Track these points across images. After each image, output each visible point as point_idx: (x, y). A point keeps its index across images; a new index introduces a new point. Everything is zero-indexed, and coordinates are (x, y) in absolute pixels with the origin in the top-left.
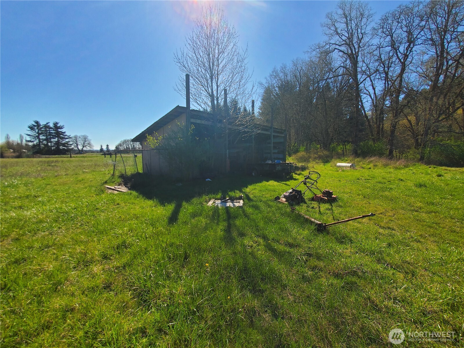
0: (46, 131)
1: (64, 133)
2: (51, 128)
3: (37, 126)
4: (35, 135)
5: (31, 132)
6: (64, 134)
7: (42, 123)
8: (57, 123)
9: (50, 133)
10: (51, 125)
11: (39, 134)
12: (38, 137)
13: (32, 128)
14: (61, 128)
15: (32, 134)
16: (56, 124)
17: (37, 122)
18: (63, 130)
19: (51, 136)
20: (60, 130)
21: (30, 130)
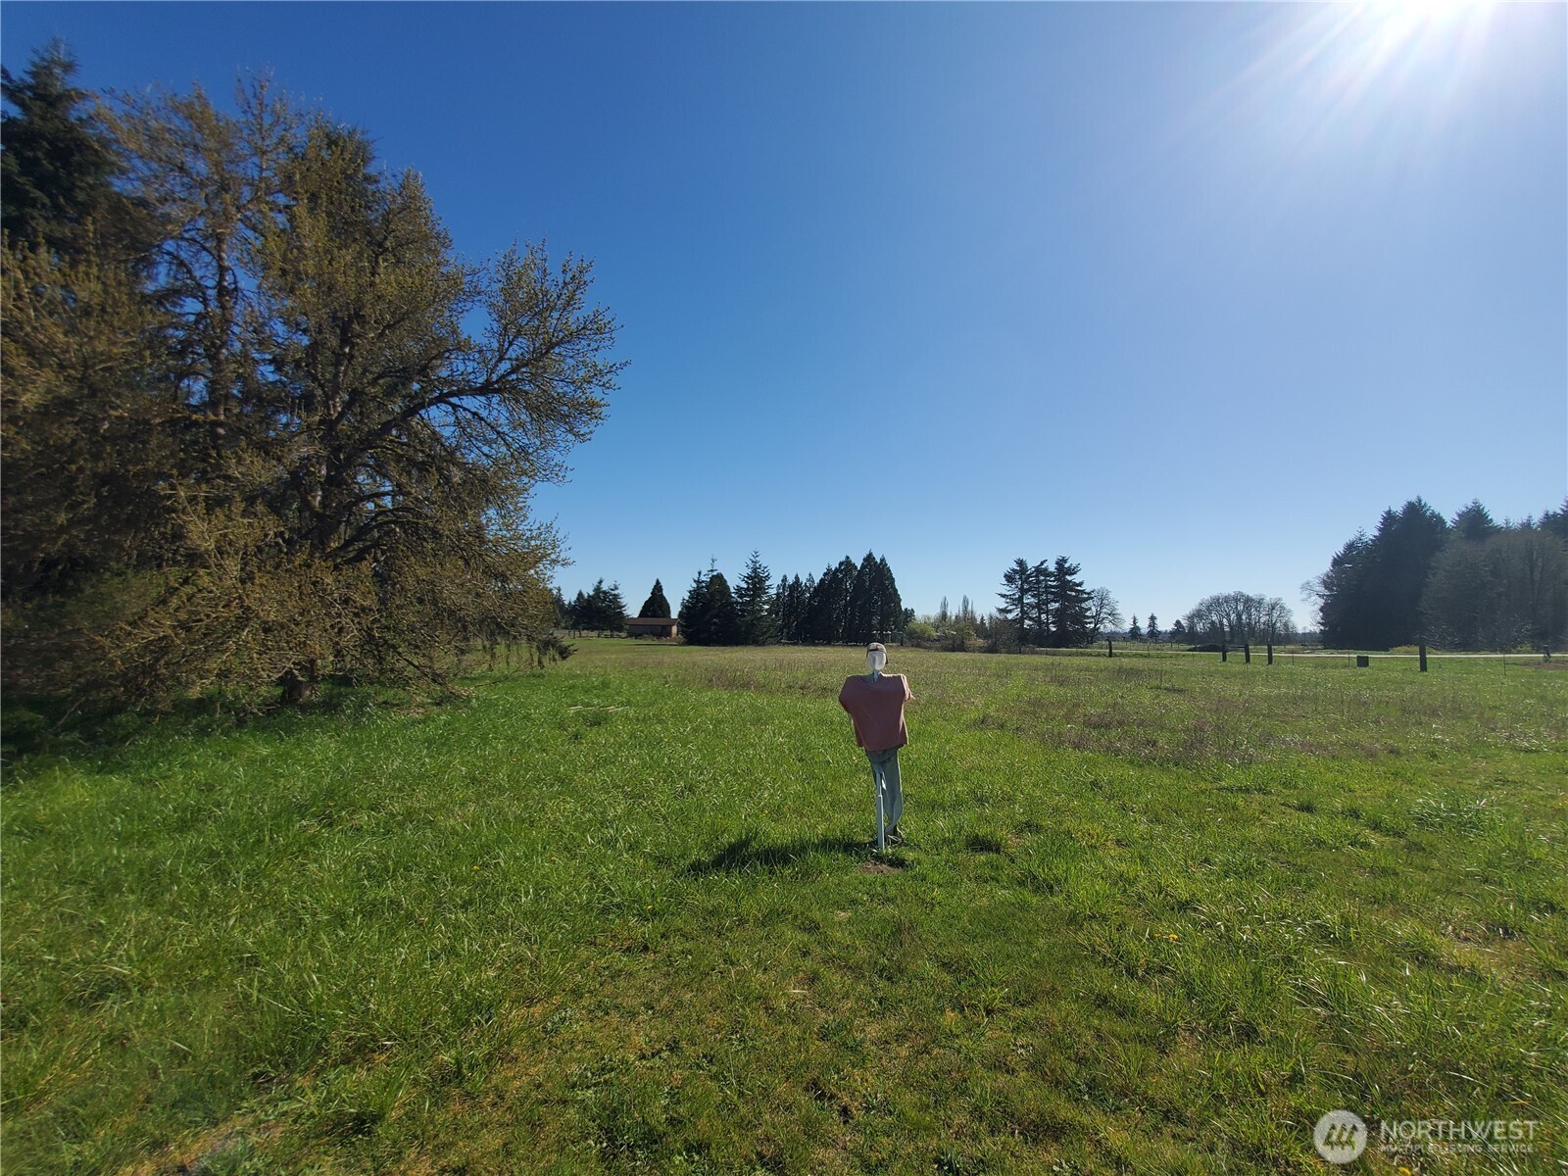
0: (1038, 582)
1: (1080, 584)
2: (1051, 574)
3: (1021, 571)
4: (1014, 594)
5: (1008, 588)
6: (1079, 588)
7: (1032, 564)
8: (1064, 560)
9: (1046, 587)
10: (1052, 567)
11: (1023, 591)
12: (1020, 599)
13: (1009, 578)
14: (1072, 571)
15: (1010, 593)
16: (1061, 563)
17: (1021, 563)
18: (1076, 578)
19: (1050, 596)
20: (1068, 578)
21: (1006, 583)
